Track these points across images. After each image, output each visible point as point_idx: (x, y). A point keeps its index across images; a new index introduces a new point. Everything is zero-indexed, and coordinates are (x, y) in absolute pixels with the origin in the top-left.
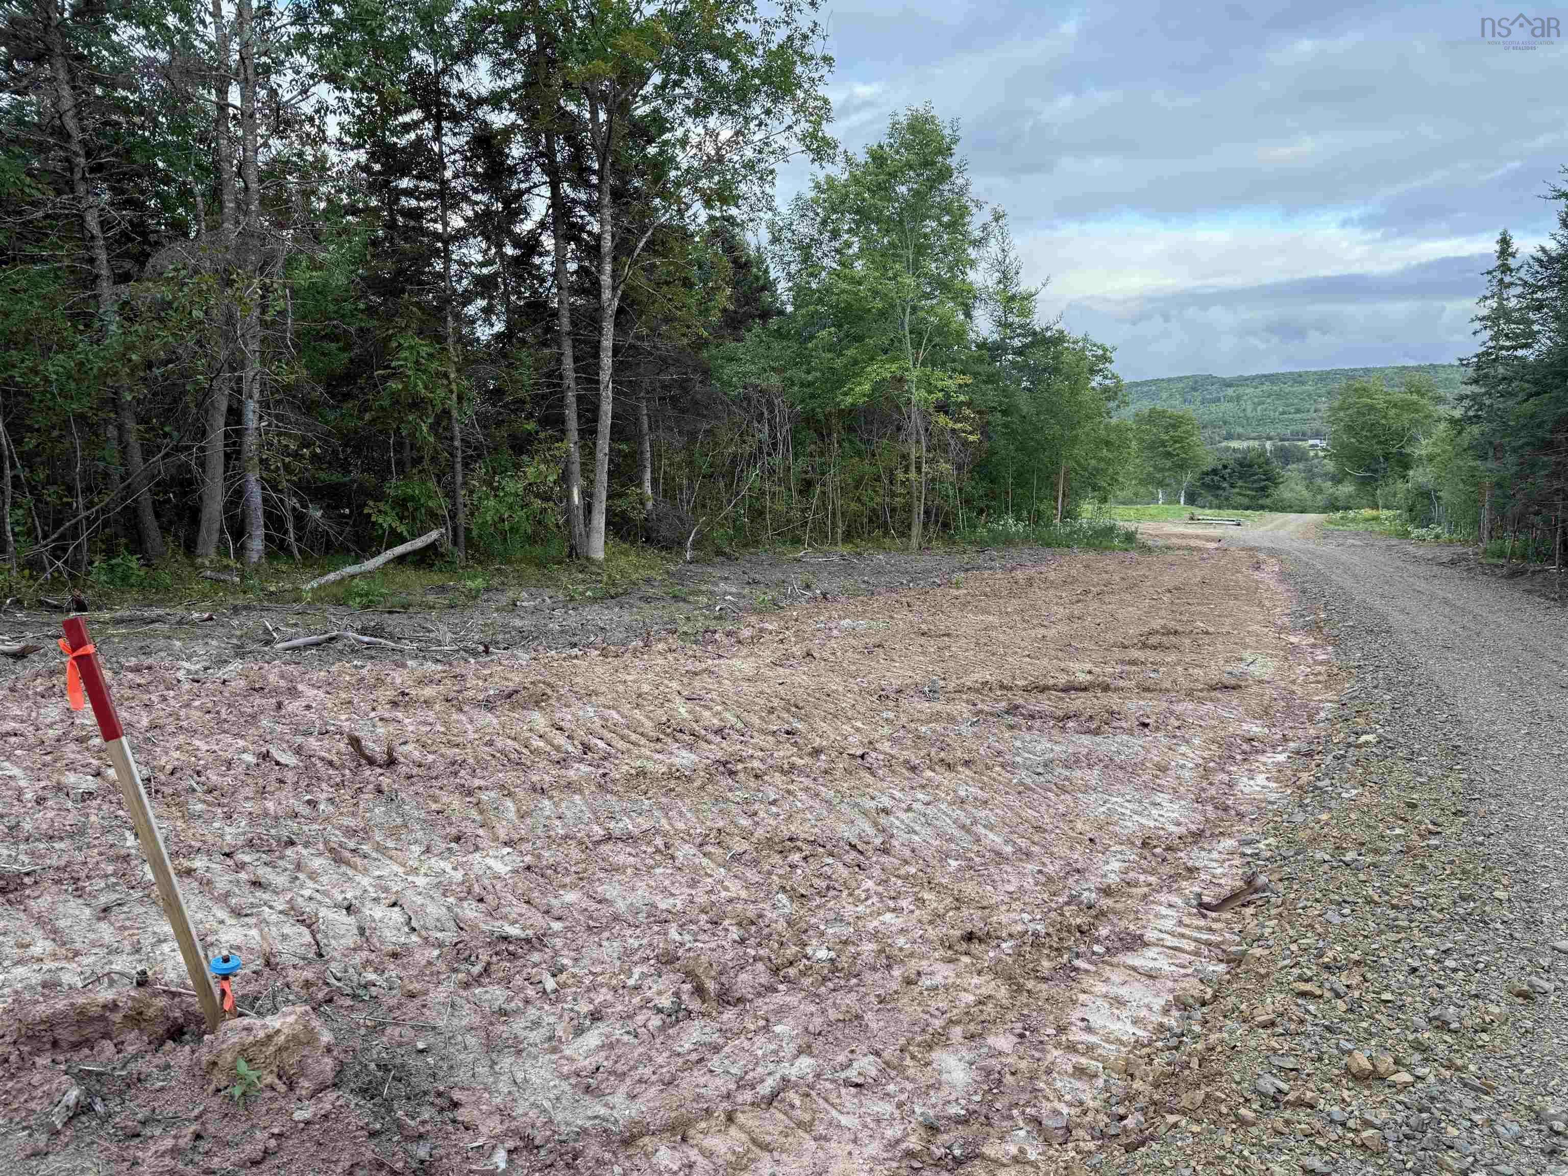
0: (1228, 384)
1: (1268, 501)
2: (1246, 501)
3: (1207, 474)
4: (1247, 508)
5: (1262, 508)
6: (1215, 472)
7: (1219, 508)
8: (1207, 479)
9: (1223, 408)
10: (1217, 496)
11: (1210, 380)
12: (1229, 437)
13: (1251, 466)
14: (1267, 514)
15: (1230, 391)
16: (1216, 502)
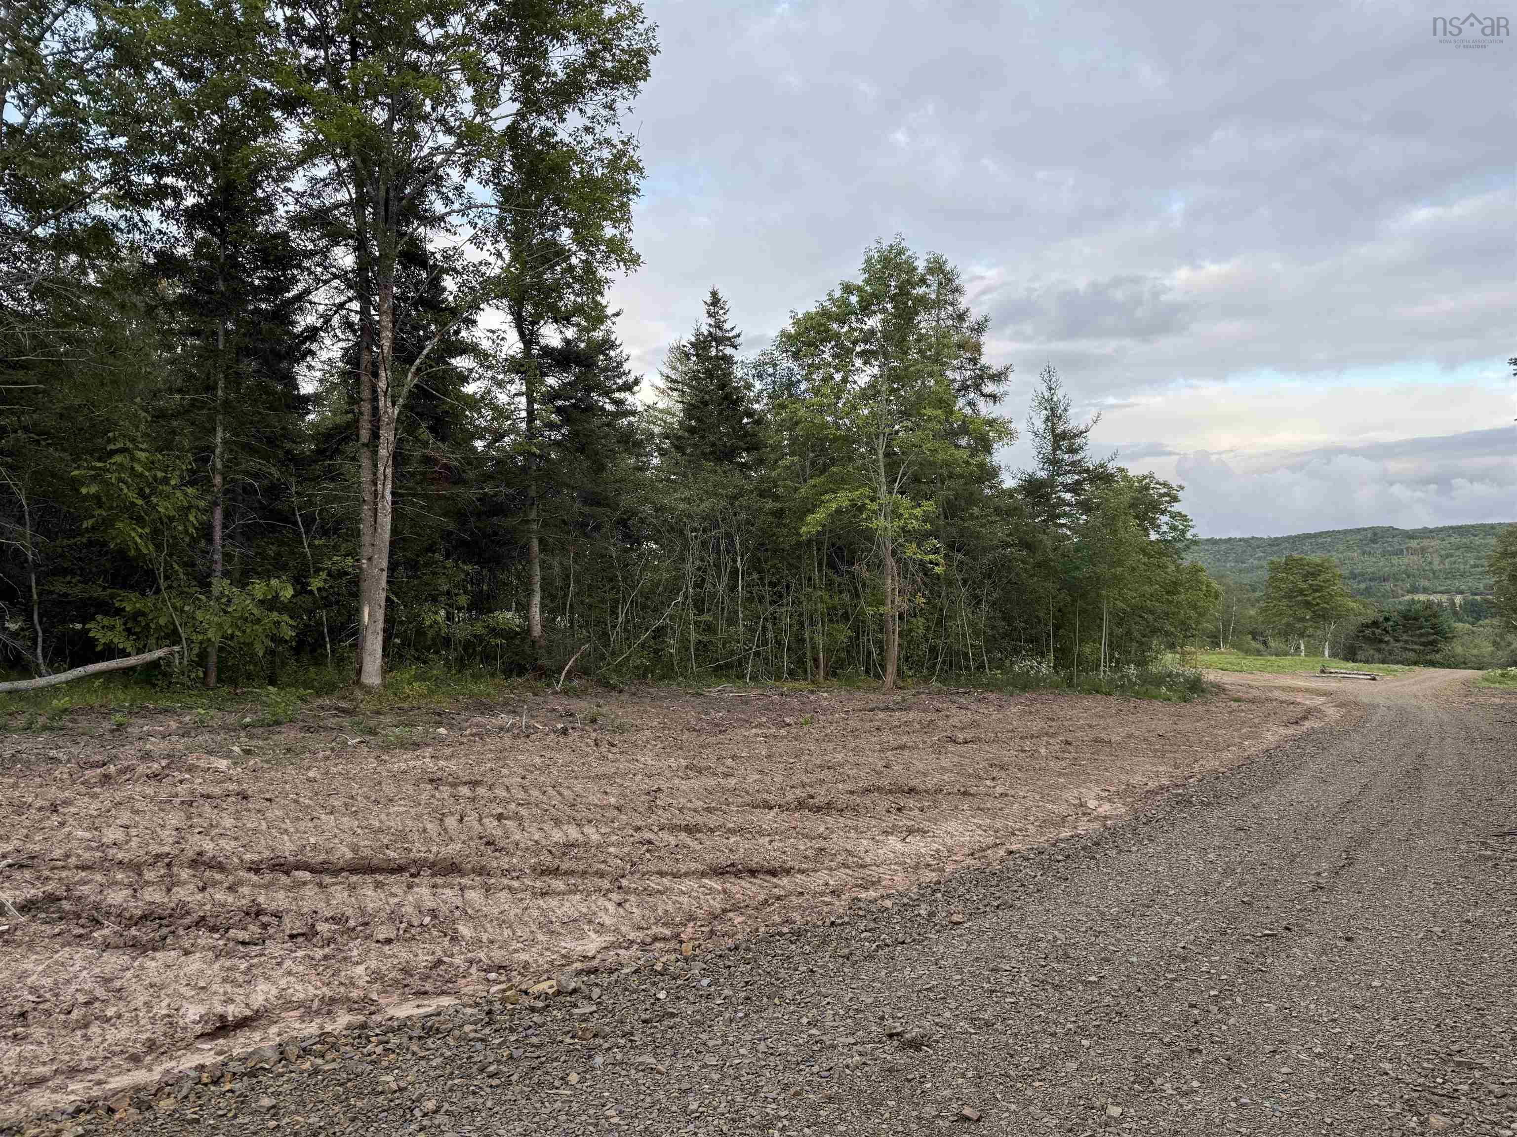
0: (1411, 535)
1: (1438, 656)
2: (1413, 656)
3: (1367, 626)
4: (1413, 664)
5: (1432, 663)
6: (1375, 624)
7: (1383, 662)
8: (1368, 632)
9: (1406, 560)
10: (1379, 650)
11: (1392, 532)
12: (1414, 590)
13: (1416, 619)
15: (1414, 544)
16: (1377, 656)
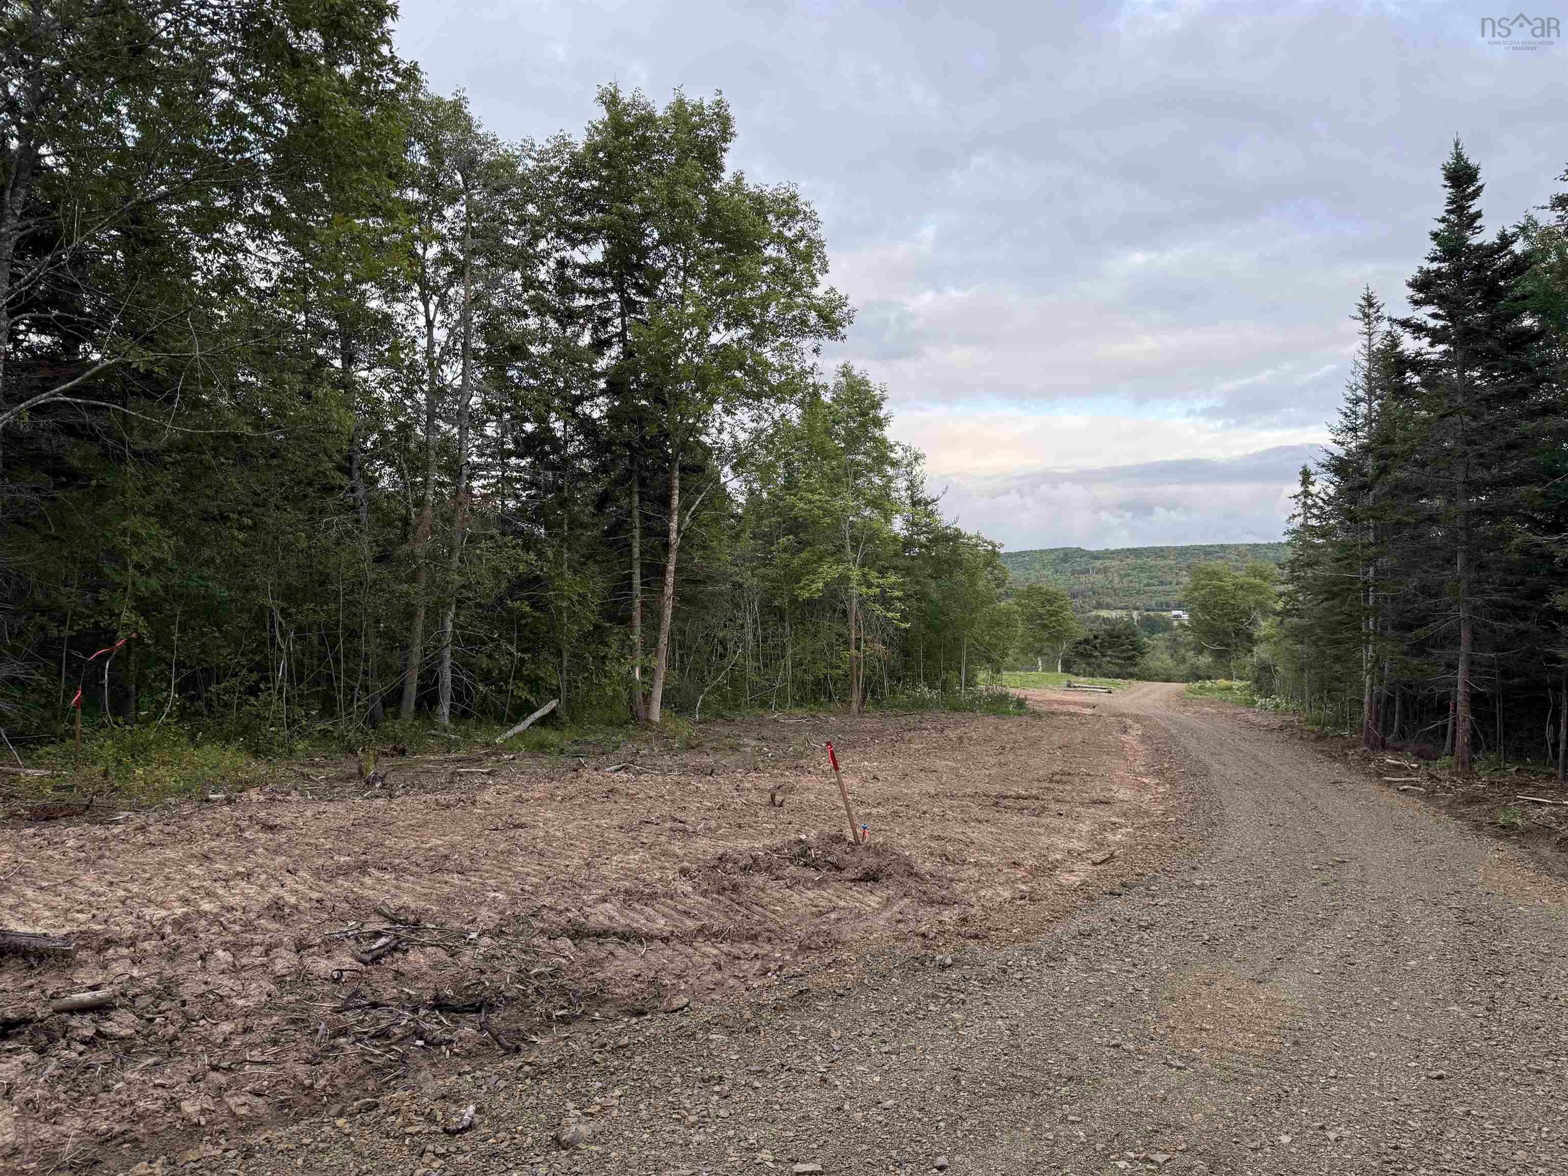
0: (1095, 556)
1: (1136, 670)
2: (1117, 669)
3: (1080, 643)
4: (1118, 676)
5: (1131, 676)
6: (1086, 641)
7: (1092, 675)
8: (1081, 649)
9: (1091, 579)
10: (1089, 664)
11: (1079, 553)
12: (1099, 606)
13: (1119, 637)
14: (1134, 682)
15: (1098, 564)
16: (1088, 669)
